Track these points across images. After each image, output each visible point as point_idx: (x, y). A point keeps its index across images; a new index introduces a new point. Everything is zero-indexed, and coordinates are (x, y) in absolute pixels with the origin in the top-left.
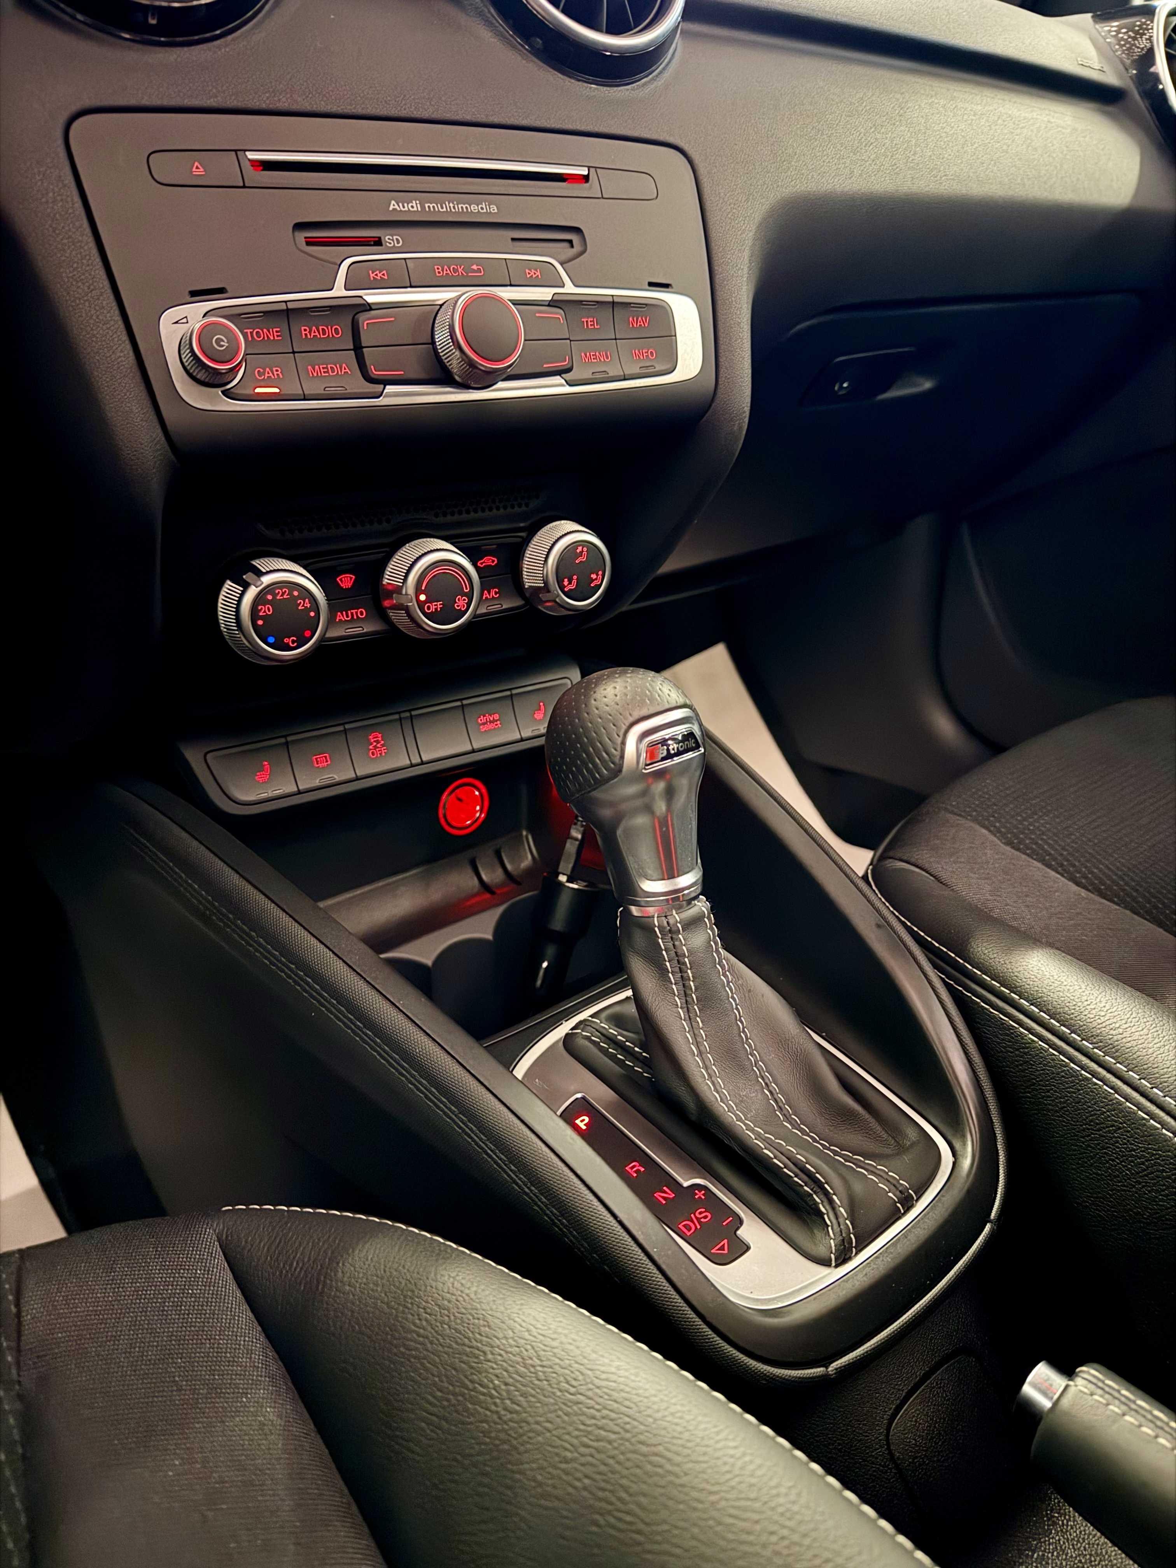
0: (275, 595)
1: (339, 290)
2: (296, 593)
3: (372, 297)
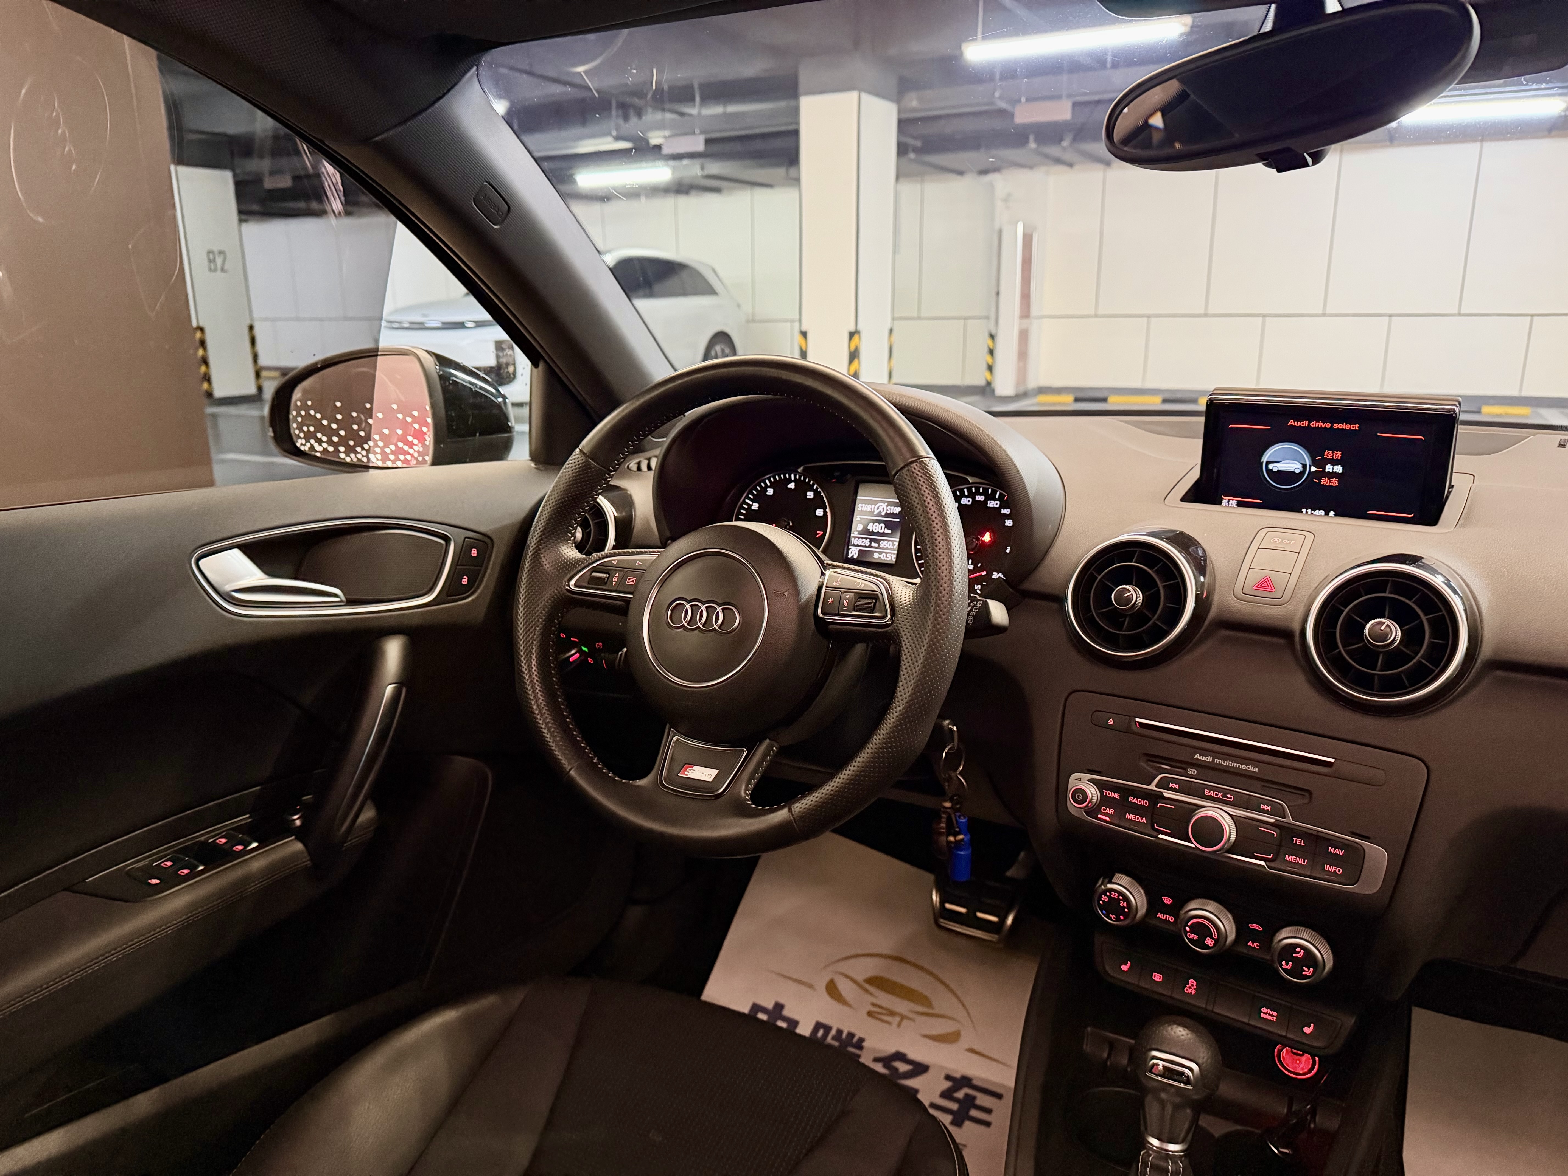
0: (1111, 894)
1: (1152, 787)
2: (1121, 897)
3: (1167, 794)
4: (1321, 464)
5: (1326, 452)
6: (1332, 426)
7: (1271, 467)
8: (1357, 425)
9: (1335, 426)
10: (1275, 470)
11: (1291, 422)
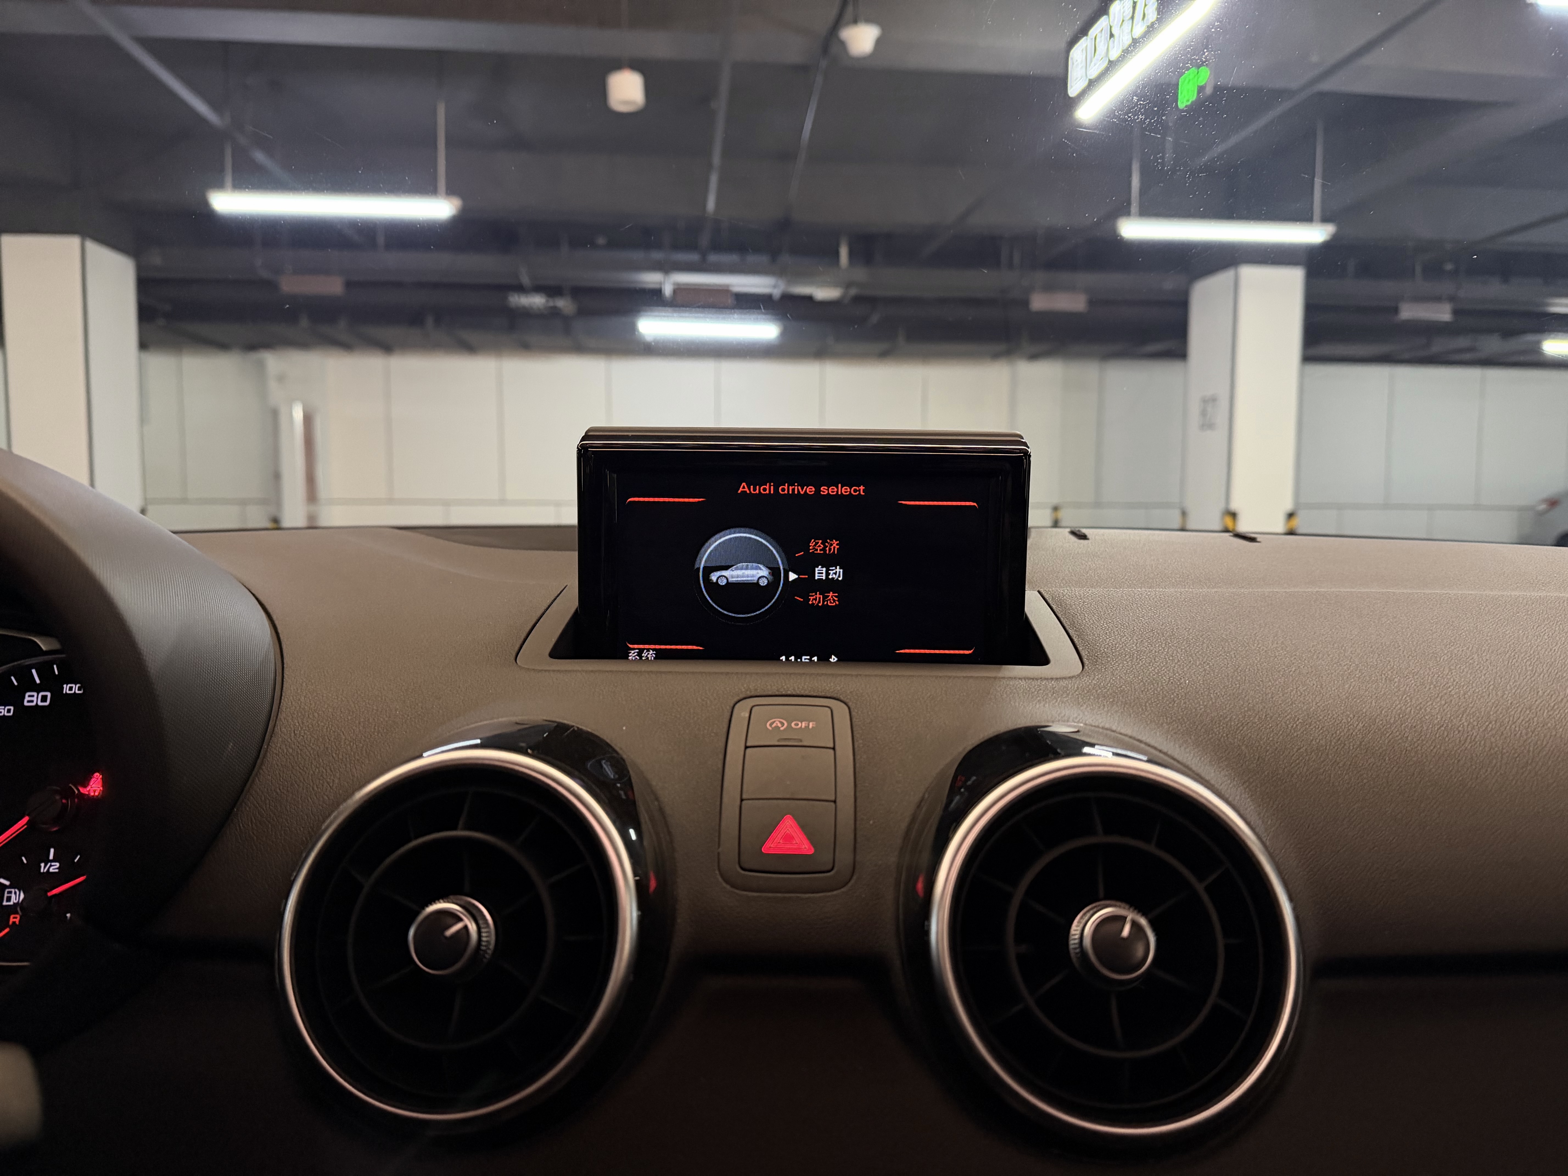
4: (805, 566)
5: (812, 544)
6: (818, 491)
7: (714, 577)
8: (862, 488)
9: (824, 490)
10: (723, 582)
11: (743, 488)
